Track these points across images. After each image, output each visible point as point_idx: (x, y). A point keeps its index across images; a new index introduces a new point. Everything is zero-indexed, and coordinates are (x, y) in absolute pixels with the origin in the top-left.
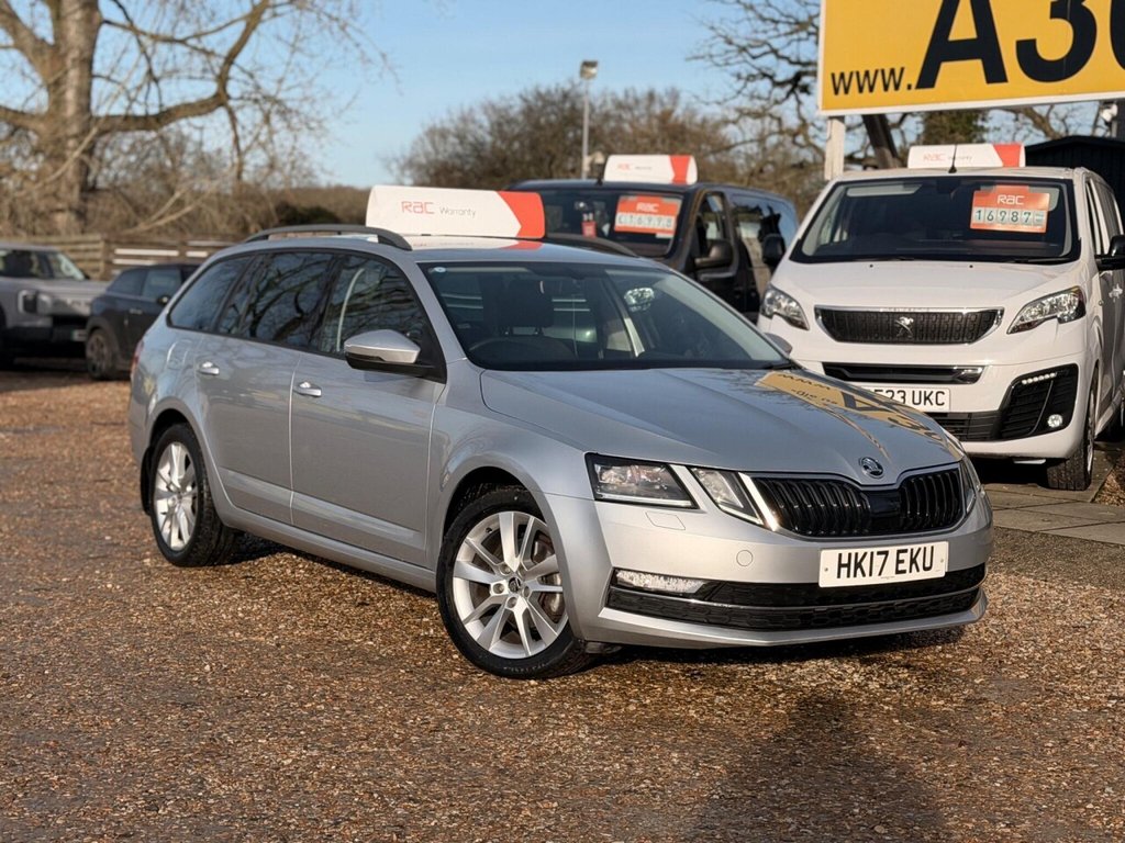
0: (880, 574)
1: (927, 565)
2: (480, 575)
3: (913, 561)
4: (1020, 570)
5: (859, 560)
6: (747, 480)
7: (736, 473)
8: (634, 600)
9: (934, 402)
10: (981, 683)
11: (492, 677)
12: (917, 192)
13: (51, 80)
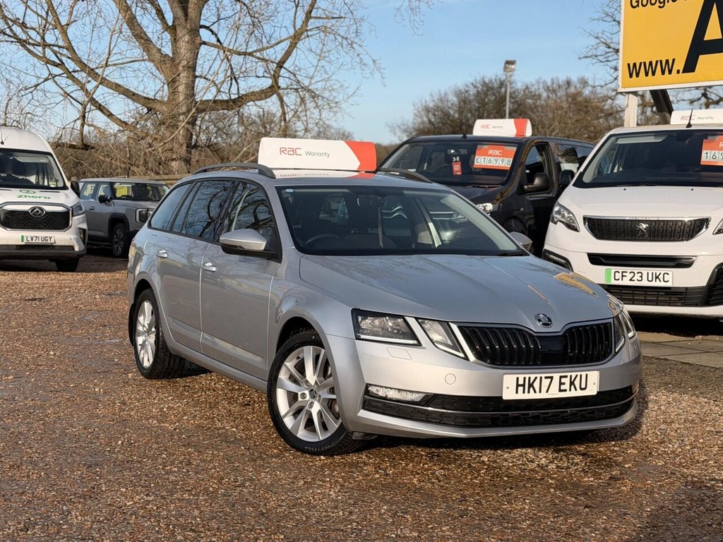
0: (547, 392)
1: (583, 386)
2: (293, 387)
3: (572, 383)
4: (701, 393)
5: (531, 382)
6: (455, 328)
7: (447, 322)
8: (380, 405)
9: (662, 280)
10: (629, 468)
11: (299, 453)
12: (664, 140)
13: (170, 80)
